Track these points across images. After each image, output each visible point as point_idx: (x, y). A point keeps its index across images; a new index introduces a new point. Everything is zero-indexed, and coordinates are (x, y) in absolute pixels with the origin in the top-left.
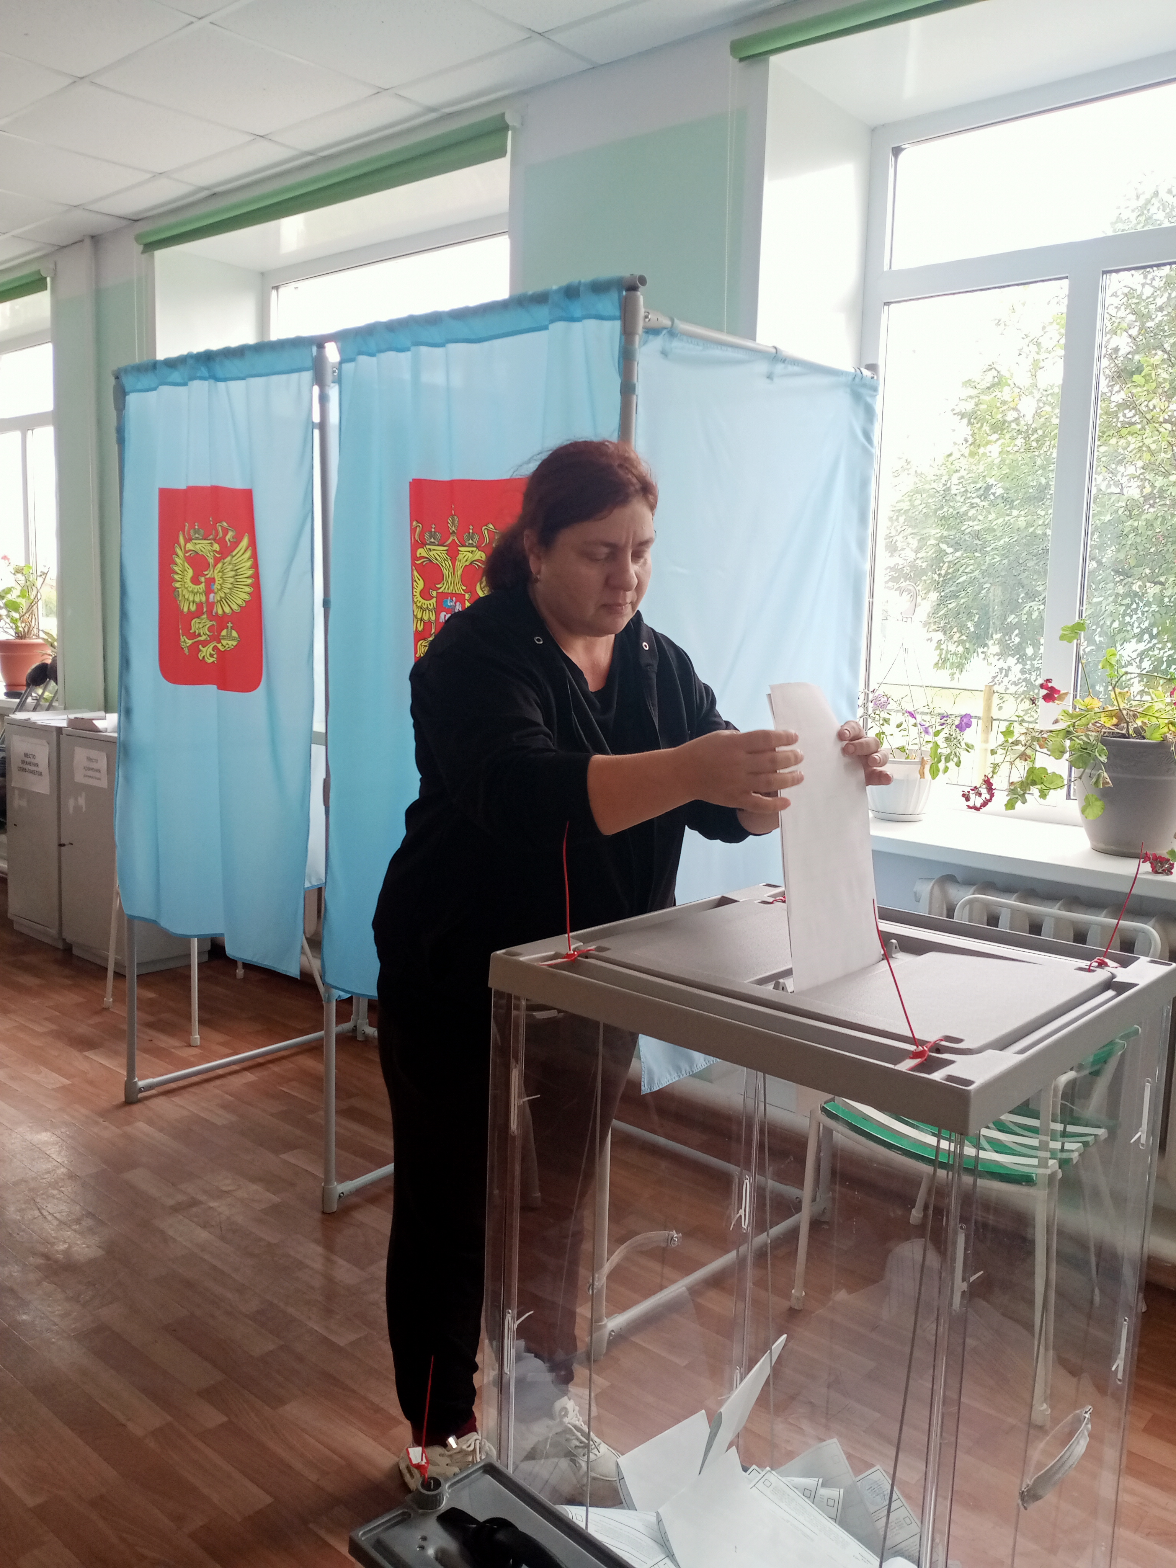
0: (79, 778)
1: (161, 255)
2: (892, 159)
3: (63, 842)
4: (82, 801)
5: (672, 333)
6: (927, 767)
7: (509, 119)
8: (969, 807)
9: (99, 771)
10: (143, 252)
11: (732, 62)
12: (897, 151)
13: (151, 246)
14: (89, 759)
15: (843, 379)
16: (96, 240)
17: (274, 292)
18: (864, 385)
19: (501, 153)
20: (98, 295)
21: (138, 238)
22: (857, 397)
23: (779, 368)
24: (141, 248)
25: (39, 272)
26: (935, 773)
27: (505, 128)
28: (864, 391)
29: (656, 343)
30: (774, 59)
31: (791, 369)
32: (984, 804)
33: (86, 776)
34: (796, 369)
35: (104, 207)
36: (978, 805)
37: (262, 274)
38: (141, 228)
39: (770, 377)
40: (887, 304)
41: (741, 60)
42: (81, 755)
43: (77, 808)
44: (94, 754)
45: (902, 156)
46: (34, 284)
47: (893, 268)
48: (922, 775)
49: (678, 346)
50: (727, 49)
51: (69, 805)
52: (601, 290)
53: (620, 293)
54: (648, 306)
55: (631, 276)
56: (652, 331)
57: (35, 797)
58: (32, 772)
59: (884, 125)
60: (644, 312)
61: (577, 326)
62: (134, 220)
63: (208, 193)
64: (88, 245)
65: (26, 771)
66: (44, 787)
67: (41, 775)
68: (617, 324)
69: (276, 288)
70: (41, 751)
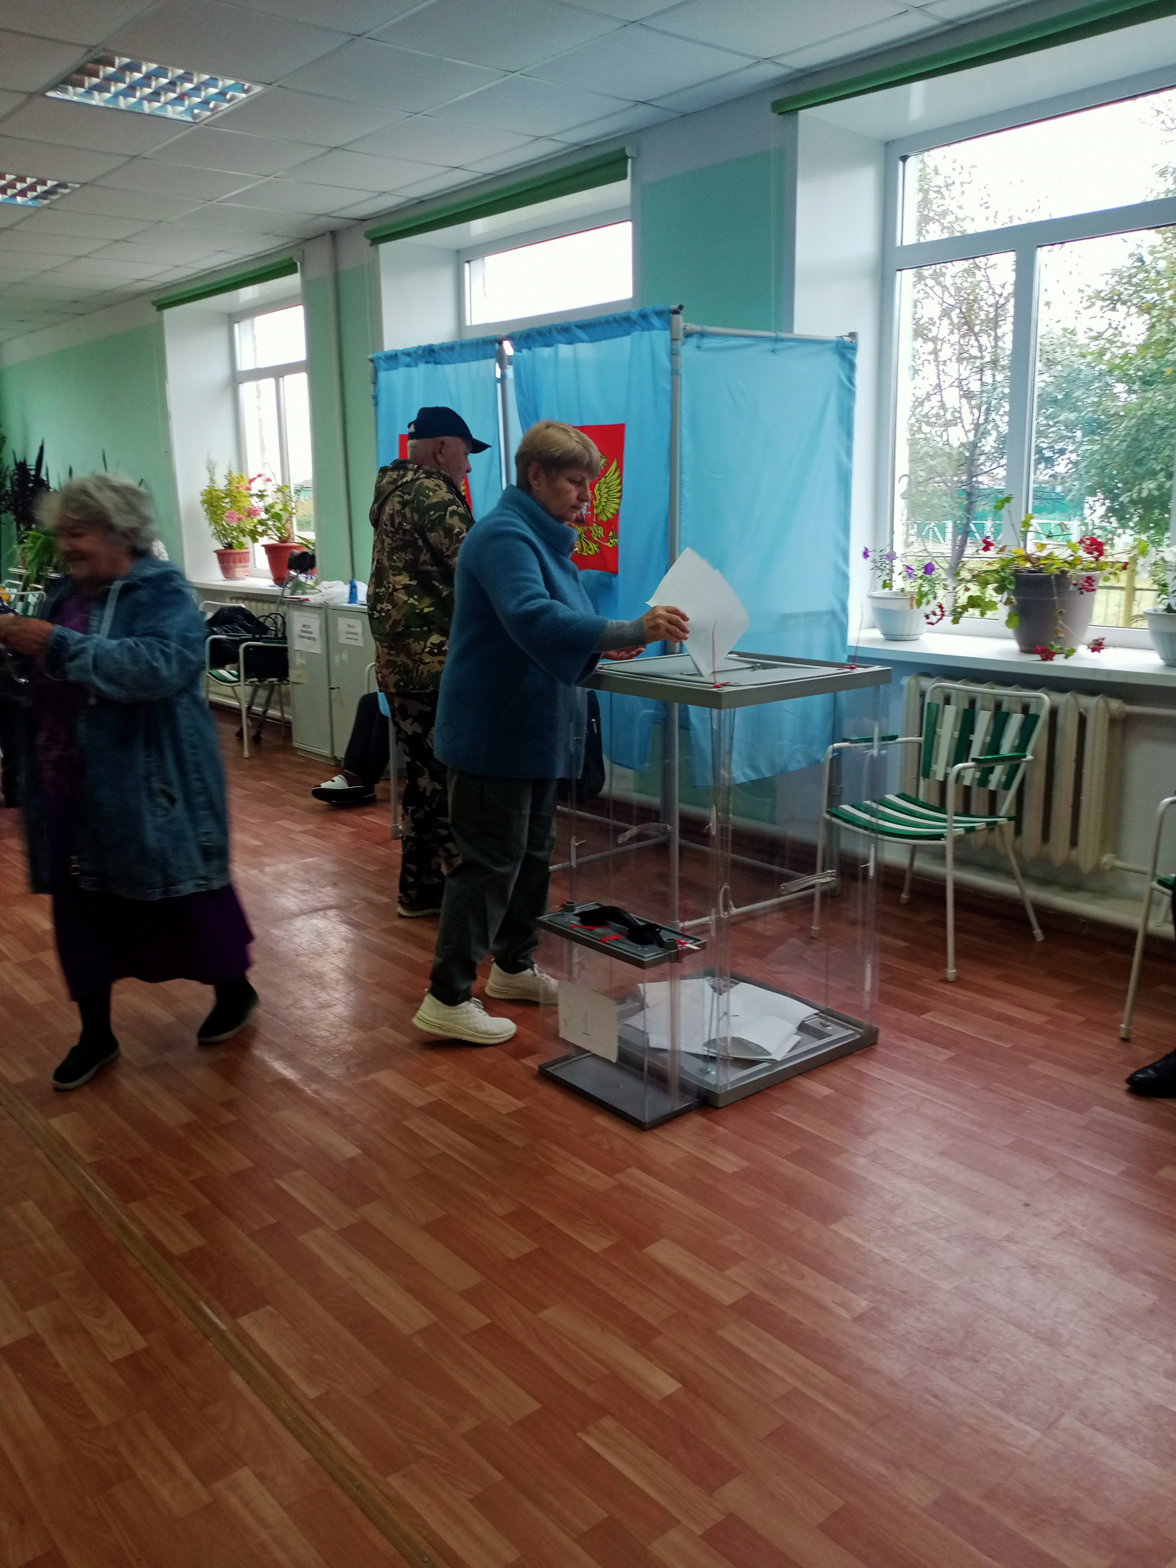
0: (343, 640)
1: (384, 247)
2: (901, 163)
3: (332, 686)
4: (345, 657)
5: (702, 335)
7: (628, 153)
9: (356, 634)
10: (371, 245)
11: (774, 116)
12: (904, 159)
13: (377, 240)
14: (350, 626)
15: (828, 345)
16: (334, 234)
17: (467, 265)
18: (846, 347)
19: (623, 176)
20: (337, 276)
21: (367, 235)
22: (843, 356)
23: (779, 345)
24: (369, 241)
25: (291, 259)
27: (627, 158)
28: (844, 351)
29: (693, 341)
30: (801, 112)
31: (788, 344)
33: (347, 638)
34: (792, 344)
35: (342, 214)
37: (458, 251)
38: (369, 226)
39: (773, 351)
40: (904, 270)
41: (781, 114)
42: (343, 624)
43: (342, 661)
44: (352, 622)
45: (909, 162)
46: (287, 268)
47: (904, 244)
48: (912, 607)
49: (707, 342)
50: (769, 107)
51: (336, 660)
52: (659, 314)
53: (667, 315)
54: (685, 321)
55: (675, 307)
56: (688, 335)
57: (309, 656)
58: (309, 638)
59: (894, 140)
60: (682, 325)
61: (646, 333)
62: (363, 220)
63: (417, 201)
64: (328, 238)
65: (303, 637)
66: (317, 648)
67: (314, 639)
68: (668, 333)
69: (468, 262)
70: (314, 622)
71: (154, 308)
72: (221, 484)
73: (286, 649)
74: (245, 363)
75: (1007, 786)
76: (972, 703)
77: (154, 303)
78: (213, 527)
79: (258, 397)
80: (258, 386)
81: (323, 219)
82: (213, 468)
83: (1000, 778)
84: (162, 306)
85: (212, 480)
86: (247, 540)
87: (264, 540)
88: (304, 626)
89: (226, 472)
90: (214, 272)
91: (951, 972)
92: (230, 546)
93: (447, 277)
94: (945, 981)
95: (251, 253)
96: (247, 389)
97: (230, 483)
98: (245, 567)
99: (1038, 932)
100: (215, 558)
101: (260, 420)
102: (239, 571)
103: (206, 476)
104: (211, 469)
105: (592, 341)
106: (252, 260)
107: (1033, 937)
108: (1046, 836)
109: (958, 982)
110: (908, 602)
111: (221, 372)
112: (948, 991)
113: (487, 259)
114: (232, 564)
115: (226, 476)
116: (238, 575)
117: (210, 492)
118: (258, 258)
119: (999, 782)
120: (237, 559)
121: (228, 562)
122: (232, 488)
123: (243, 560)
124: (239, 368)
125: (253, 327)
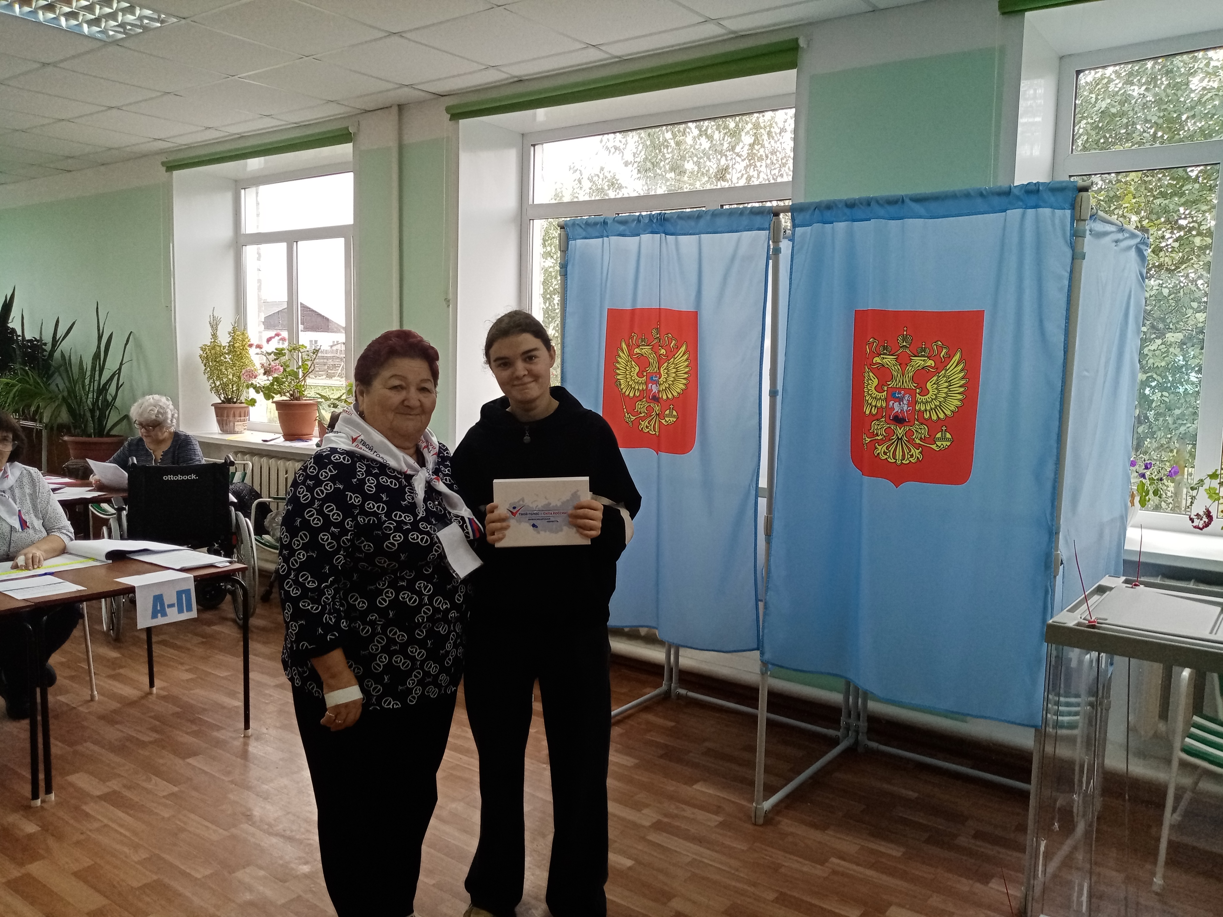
1: (466, 122)
2: (1074, 79)
7: (802, 43)
8: (1195, 527)
10: (450, 120)
12: (1078, 73)
13: (458, 115)
15: (1137, 240)
16: (401, 107)
17: (532, 148)
18: (1143, 243)
19: (793, 66)
20: (401, 148)
21: (448, 109)
22: (1139, 251)
24: (449, 116)
25: (347, 128)
27: (799, 48)
28: (1142, 247)
35: (427, 87)
36: (1201, 526)
37: (524, 137)
38: (451, 101)
41: (1004, 14)
45: (1080, 76)
46: (339, 137)
59: (1073, 56)
62: (440, 95)
63: (516, 79)
64: (395, 110)
69: (535, 145)
71: (164, 169)
72: (224, 339)
74: (250, 227)
77: (163, 164)
78: (211, 381)
79: (259, 259)
80: (258, 249)
81: (406, 89)
82: (217, 325)
84: (171, 167)
85: (214, 336)
86: (260, 397)
89: (230, 329)
90: (242, 138)
92: (228, 401)
93: (511, 156)
95: (296, 121)
96: (250, 251)
97: (234, 338)
98: (244, 421)
100: (212, 411)
101: (259, 281)
102: (238, 425)
103: (209, 330)
104: (214, 326)
106: (296, 128)
111: (226, 232)
114: (231, 418)
115: (229, 333)
116: (237, 429)
117: (214, 348)
118: (301, 127)
120: (237, 413)
121: (228, 416)
122: (236, 345)
123: (242, 415)
124: (243, 231)
125: (257, 193)
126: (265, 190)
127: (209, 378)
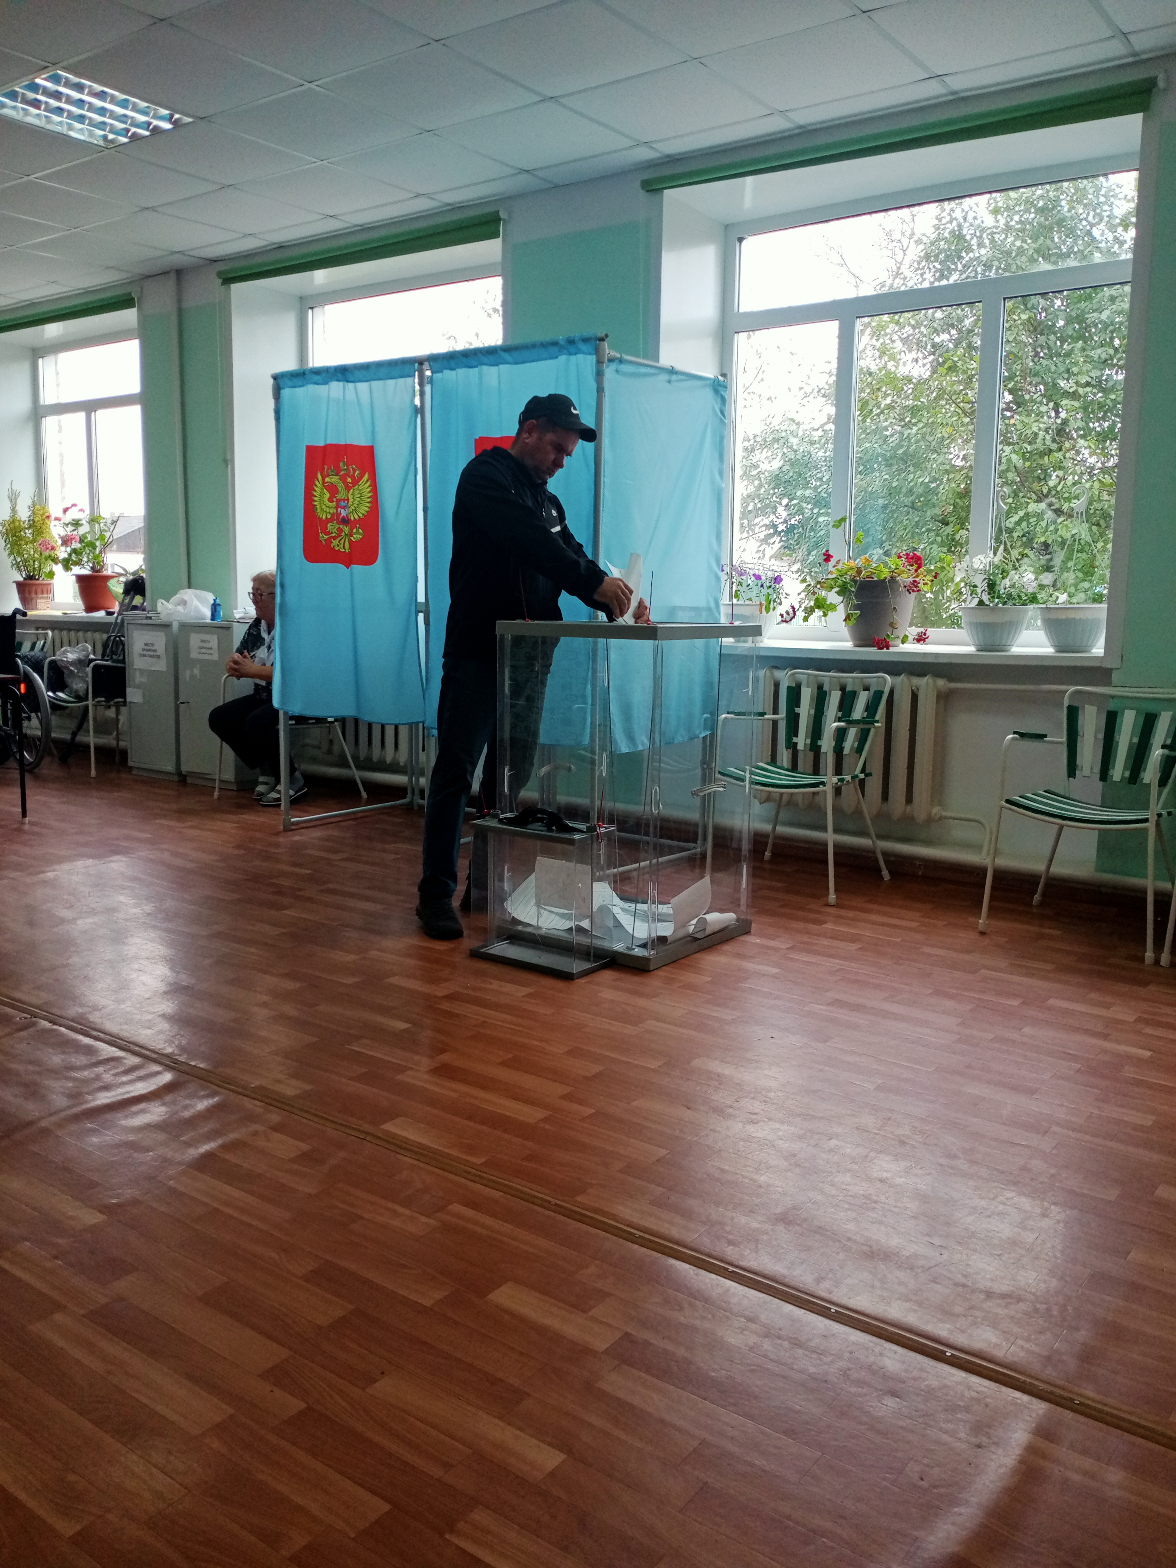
0: (194, 655)
1: (235, 287)
2: (738, 244)
3: (180, 701)
4: (196, 671)
5: (621, 361)
6: (764, 607)
7: (502, 215)
8: (783, 621)
9: (211, 648)
10: (223, 284)
11: (642, 192)
12: (741, 240)
13: (228, 280)
14: (203, 641)
15: (708, 382)
16: (179, 273)
17: (310, 311)
18: (720, 385)
19: (498, 236)
20: (180, 312)
21: (219, 274)
22: (716, 391)
23: (674, 377)
24: (221, 281)
25: (130, 294)
26: (768, 610)
27: (499, 219)
28: (719, 388)
29: (613, 366)
30: (665, 191)
31: (680, 377)
32: (791, 619)
33: (200, 653)
34: (683, 377)
35: (196, 253)
36: (788, 620)
37: (301, 298)
38: (222, 267)
39: (669, 382)
40: (738, 333)
41: (648, 191)
42: (195, 639)
43: (193, 676)
44: (206, 637)
45: (744, 243)
46: (124, 302)
47: (741, 311)
48: (761, 612)
49: (624, 368)
50: (638, 185)
51: (186, 675)
52: (586, 340)
53: (596, 342)
54: (609, 348)
55: (601, 334)
56: (611, 360)
57: (152, 674)
58: (151, 656)
59: (733, 224)
60: (607, 351)
61: (573, 358)
62: (214, 261)
63: (277, 246)
64: (173, 276)
65: (145, 656)
66: (161, 666)
67: (159, 657)
68: (594, 357)
69: (312, 308)
70: (159, 641)
72: (24, 514)
73: (124, 669)
74: (49, 396)
75: (859, 750)
76: (820, 687)
78: (12, 557)
79: (60, 431)
80: (59, 421)
81: (177, 256)
82: (16, 499)
83: (853, 744)
85: (14, 510)
86: (58, 569)
87: (77, 570)
88: (146, 645)
89: (30, 502)
90: (33, 305)
91: (832, 897)
92: (30, 577)
93: (290, 321)
94: (828, 905)
95: (83, 286)
96: (49, 423)
97: (34, 513)
98: (47, 598)
99: (886, 874)
100: (14, 588)
101: (61, 455)
102: (41, 603)
103: (8, 505)
104: (13, 498)
105: (516, 363)
106: (83, 293)
107: (882, 878)
108: (885, 797)
109: (837, 905)
110: (758, 607)
111: (23, 404)
112: (832, 910)
113: (327, 308)
114: (33, 595)
115: (29, 507)
116: (39, 606)
117: (13, 522)
118: (87, 292)
119: (852, 746)
120: (39, 590)
121: (30, 593)
122: (36, 519)
123: (45, 591)
124: (42, 402)
125: (56, 363)
126: (65, 357)
127: (9, 555)
